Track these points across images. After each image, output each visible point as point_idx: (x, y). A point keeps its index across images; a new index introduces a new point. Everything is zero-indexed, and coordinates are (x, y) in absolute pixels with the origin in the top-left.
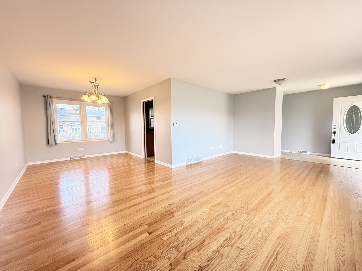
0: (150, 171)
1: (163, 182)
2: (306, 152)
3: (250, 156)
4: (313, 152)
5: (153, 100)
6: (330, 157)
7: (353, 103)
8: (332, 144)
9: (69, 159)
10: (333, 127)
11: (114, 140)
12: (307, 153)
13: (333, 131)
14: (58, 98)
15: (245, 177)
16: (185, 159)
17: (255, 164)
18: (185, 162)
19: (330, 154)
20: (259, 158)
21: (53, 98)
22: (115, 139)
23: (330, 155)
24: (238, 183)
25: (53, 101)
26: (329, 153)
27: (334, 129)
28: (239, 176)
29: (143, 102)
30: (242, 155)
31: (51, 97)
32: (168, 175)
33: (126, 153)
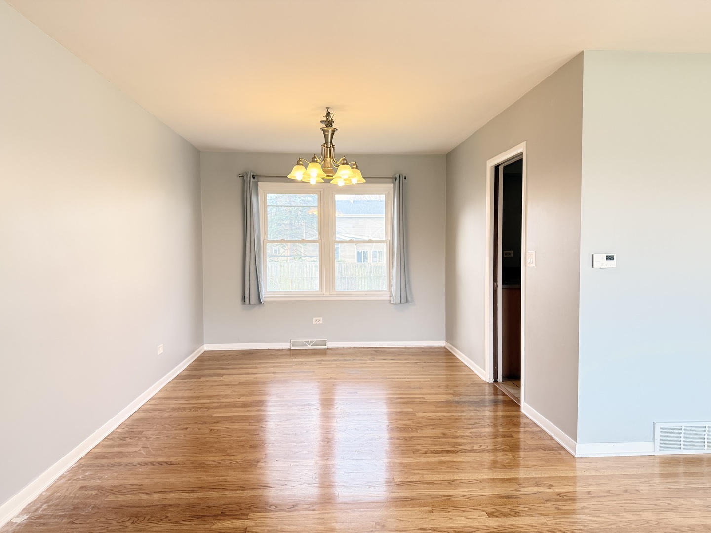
0: (476, 447)
1: (490, 515)
5: (522, 160)
9: (286, 346)
11: (407, 301)
14: (269, 178)
16: (658, 427)
18: (657, 442)
21: (260, 178)
22: (409, 298)
25: (259, 188)
29: (497, 168)
31: (254, 178)
32: (536, 489)
33: (445, 348)
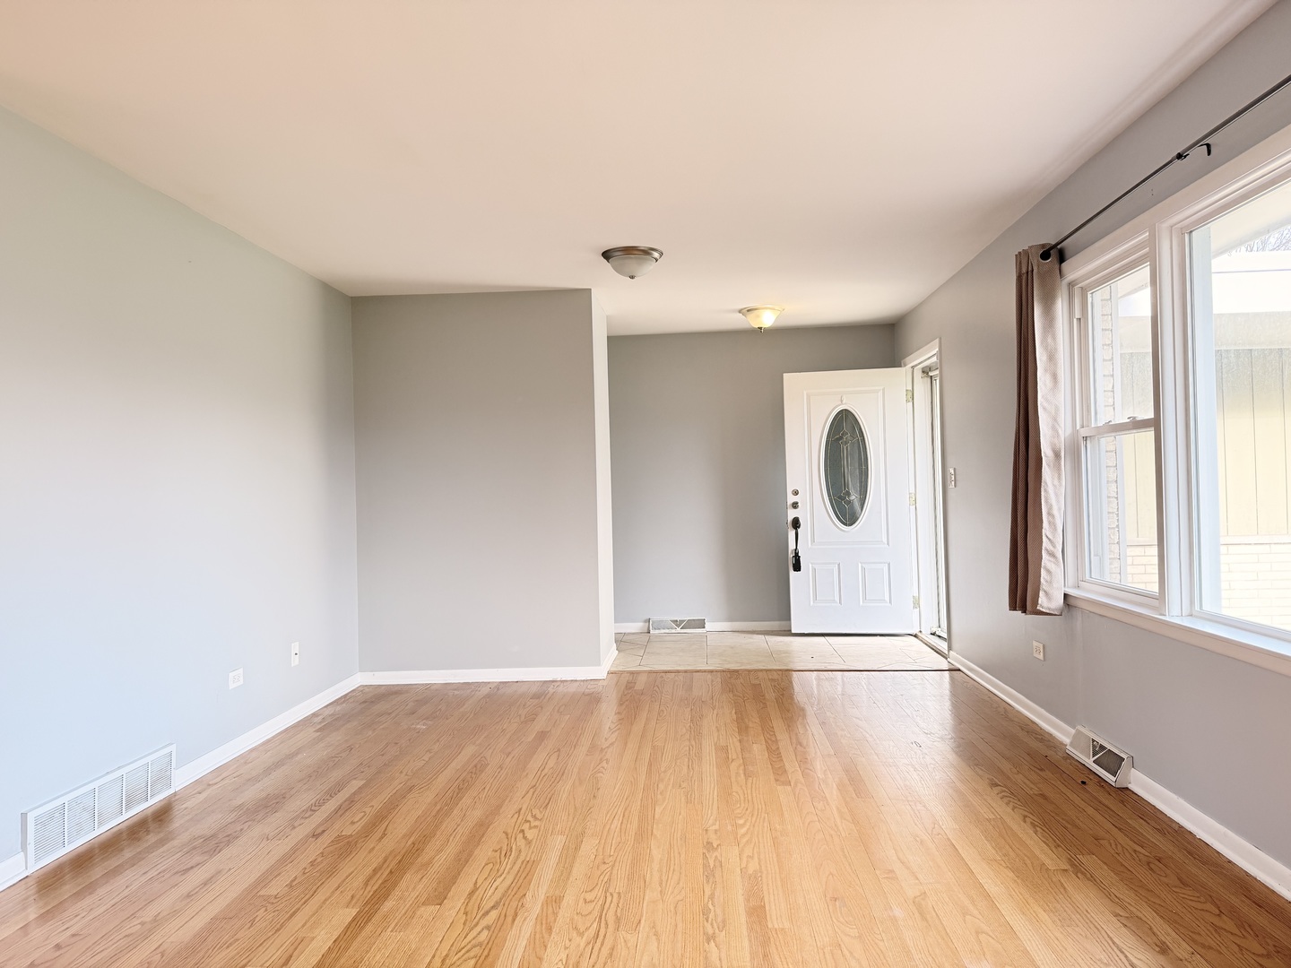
2: (701, 624)
3: (485, 690)
4: (730, 619)
6: (788, 633)
7: (842, 401)
8: (792, 574)
10: (791, 499)
12: (709, 626)
13: (792, 514)
15: (558, 842)
17: (542, 736)
18: (31, 847)
19: (790, 619)
20: (534, 689)
23: (790, 626)
24: (554, 901)
26: (786, 615)
27: (795, 505)
28: (521, 842)
30: (428, 687)
